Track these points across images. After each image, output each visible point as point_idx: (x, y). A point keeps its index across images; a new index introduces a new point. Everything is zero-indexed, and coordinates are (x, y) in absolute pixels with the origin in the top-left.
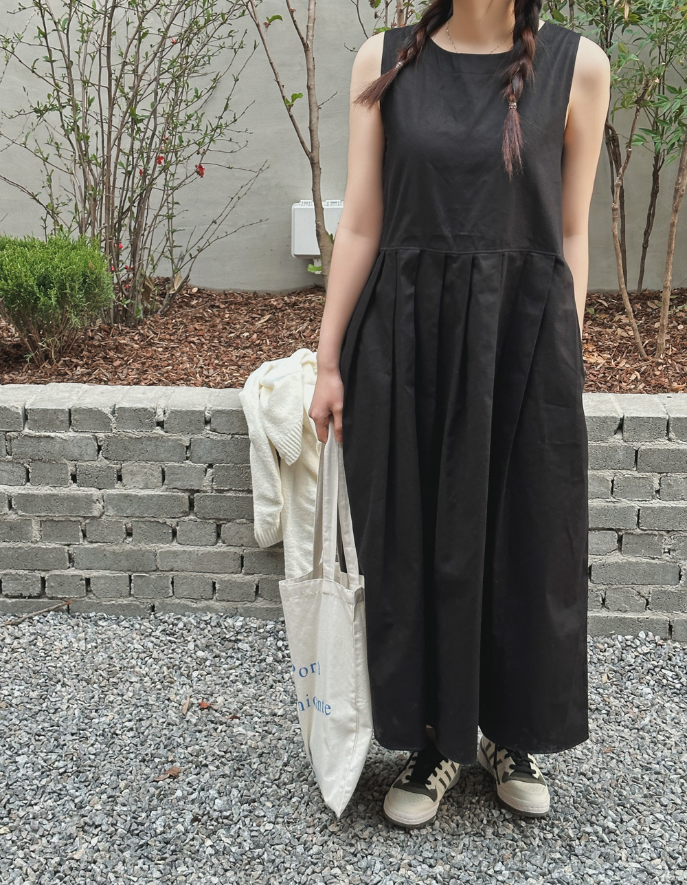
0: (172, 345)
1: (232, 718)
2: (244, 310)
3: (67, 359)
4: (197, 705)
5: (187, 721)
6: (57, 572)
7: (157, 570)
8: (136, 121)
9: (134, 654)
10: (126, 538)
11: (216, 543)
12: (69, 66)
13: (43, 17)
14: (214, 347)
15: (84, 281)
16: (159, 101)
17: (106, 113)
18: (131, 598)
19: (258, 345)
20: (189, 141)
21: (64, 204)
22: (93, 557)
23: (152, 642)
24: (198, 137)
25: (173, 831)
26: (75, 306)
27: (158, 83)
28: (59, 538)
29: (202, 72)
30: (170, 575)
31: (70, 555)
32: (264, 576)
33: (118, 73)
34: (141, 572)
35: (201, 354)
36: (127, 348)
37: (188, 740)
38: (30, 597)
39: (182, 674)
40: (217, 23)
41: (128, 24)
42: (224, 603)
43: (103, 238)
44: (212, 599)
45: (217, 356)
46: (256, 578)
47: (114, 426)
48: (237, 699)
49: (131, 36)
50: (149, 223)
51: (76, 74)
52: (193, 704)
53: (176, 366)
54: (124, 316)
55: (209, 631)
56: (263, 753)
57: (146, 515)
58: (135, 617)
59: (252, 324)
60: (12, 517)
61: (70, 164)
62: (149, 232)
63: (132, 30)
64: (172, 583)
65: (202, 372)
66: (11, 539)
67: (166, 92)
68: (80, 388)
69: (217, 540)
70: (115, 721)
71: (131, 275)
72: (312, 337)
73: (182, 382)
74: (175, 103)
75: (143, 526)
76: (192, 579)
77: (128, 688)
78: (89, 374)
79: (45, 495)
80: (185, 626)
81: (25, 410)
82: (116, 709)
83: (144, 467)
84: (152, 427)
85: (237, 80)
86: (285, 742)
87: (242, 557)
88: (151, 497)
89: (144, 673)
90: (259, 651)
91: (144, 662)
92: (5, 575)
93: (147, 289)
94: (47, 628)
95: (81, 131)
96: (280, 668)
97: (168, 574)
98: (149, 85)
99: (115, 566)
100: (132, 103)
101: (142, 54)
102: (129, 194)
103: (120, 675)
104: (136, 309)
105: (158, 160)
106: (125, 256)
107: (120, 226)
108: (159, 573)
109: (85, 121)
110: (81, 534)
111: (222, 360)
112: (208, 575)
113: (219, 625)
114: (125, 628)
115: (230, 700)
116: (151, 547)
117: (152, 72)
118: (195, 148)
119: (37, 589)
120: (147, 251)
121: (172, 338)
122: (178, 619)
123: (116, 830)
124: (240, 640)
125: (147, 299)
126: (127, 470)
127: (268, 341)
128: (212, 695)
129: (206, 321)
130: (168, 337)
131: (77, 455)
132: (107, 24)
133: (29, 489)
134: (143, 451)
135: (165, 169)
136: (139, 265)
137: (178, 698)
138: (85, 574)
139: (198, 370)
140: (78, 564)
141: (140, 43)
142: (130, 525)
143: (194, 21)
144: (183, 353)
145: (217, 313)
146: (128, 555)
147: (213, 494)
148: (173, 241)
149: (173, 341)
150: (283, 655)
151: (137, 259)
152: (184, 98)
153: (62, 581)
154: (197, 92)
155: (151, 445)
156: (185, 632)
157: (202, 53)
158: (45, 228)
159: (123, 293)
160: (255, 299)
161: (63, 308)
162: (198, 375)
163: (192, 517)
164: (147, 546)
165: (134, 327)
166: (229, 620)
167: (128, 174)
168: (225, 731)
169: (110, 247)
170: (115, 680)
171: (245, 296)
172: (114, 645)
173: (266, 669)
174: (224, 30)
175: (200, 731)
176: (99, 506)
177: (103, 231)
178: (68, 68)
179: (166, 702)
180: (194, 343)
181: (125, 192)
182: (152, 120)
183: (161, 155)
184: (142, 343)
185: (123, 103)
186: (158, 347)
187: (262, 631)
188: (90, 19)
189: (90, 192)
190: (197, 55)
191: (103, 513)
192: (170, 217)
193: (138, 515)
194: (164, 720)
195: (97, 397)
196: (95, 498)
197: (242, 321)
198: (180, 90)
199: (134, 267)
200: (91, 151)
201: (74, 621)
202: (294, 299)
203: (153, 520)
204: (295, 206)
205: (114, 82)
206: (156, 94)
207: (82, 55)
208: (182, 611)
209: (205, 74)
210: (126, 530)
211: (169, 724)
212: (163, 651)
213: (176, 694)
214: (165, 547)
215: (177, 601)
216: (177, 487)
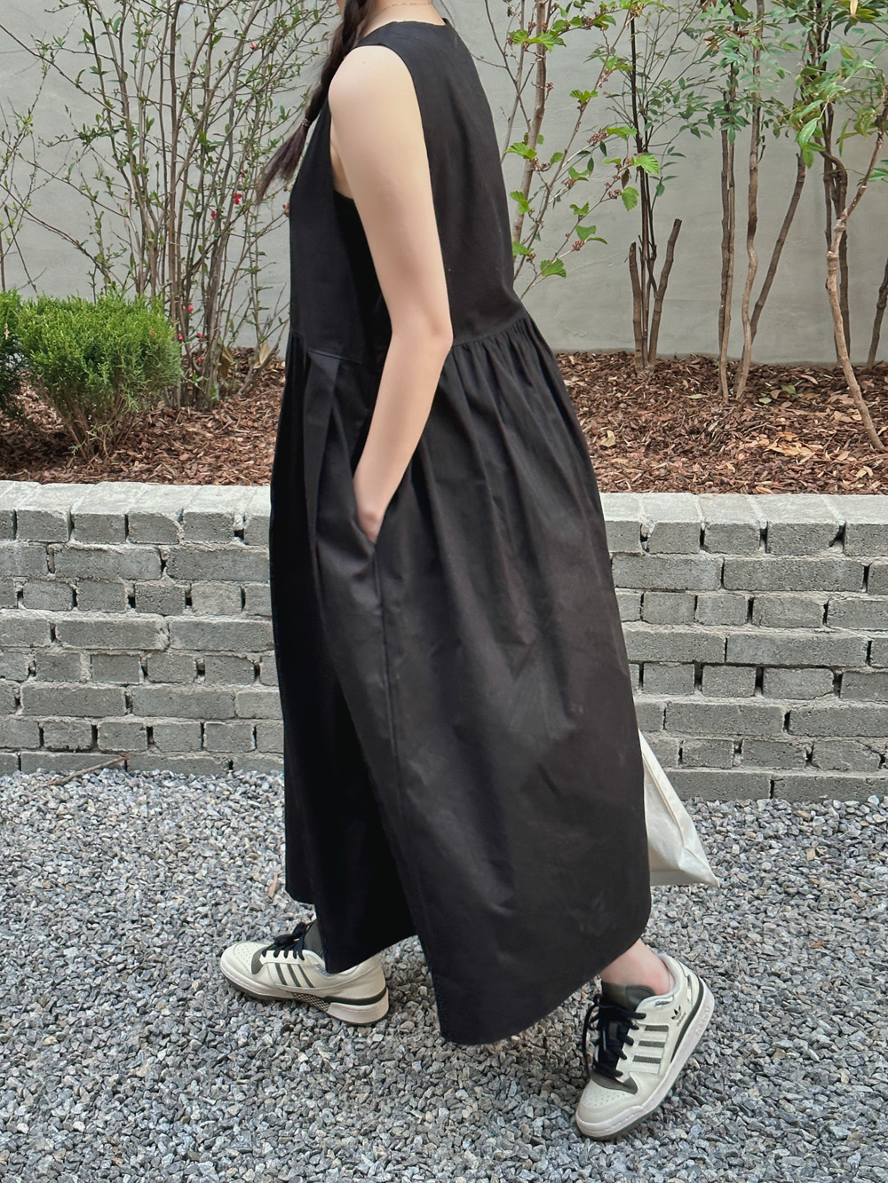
0: (256, 433)
3: (122, 451)
5: (275, 906)
6: (112, 720)
7: (236, 717)
8: (206, 149)
9: (208, 822)
10: (196, 678)
12: (122, 79)
13: (90, 16)
15: (144, 354)
16: (236, 123)
17: (169, 139)
18: (203, 753)
21: (117, 255)
22: (156, 701)
23: (230, 807)
25: (259, 1043)
26: (133, 385)
27: (235, 101)
28: (114, 676)
29: (289, 85)
30: (252, 723)
31: (127, 698)
33: (184, 88)
34: (216, 719)
36: (197, 438)
38: (78, 750)
39: (267, 848)
40: (308, 23)
41: (196, 25)
43: (167, 298)
47: (182, 536)
49: (200, 41)
50: (227, 280)
51: (131, 90)
53: (258, 461)
54: (195, 397)
57: (222, 648)
58: (208, 776)
60: (56, 650)
61: (124, 205)
62: (228, 291)
63: (202, 33)
64: (255, 733)
66: (54, 678)
67: (245, 111)
68: (139, 488)
70: (185, 905)
71: (204, 346)
74: (256, 125)
75: (218, 661)
77: (201, 865)
78: (150, 471)
79: (96, 623)
80: (270, 787)
81: (71, 516)
82: (186, 891)
83: (219, 588)
84: (228, 538)
88: (228, 626)
89: (221, 845)
91: (220, 832)
92: (48, 722)
93: (225, 363)
94: (99, 789)
95: (138, 162)
97: (249, 722)
98: (223, 102)
99: (183, 712)
100: (202, 126)
101: (214, 64)
102: (200, 242)
103: (190, 848)
104: (210, 388)
105: (235, 198)
106: (196, 321)
107: (190, 283)
108: (238, 721)
109: (142, 151)
110: (141, 672)
114: (197, 789)
116: (229, 688)
117: (226, 86)
119: (86, 742)
120: (225, 315)
121: (256, 425)
122: (263, 779)
123: (189, 1041)
125: (225, 376)
126: (198, 591)
130: (250, 423)
131: (135, 573)
132: (170, 26)
133: (77, 615)
134: (217, 568)
135: (244, 211)
136: (215, 332)
137: (263, 877)
138: (147, 722)
140: (138, 709)
141: (211, 49)
142: (201, 661)
143: (280, 21)
144: (269, 444)
146: (199, 698)
148: (258, 302)
149: (256, 428)
151: (213, 325)
152: (267, 120)
153: (118, 730)
154: (283, 111)
155: (227, 560)
156: (272, 796)
157: (289, 61)
158: (94, 286)
159: (194, 368)
161: (116, 387)
164: (222, 687)
165: (208, 411)
167: (197, 216)
169: (177, 309)
170: (184, 854)
172: (183, 811)
174: (317, 32)
176: (164, 636)
177: (167, 289)
178: (122, 81)
179: (249, 882)
181: (193, 240)
182: (227, 148)
183: (239, 192)
184: (217, 432)
185: (190, 127)
186: (237, 437)
188: (149, 19)
189: (150, 240)
190: (283, 64)
191: (168, 646)
192: (254, 271)
193: (211, 648)
194: (246, 904)
195: (159, 500)
196: (158, 627)
198: (262, 108)
199: (209, 335)
200: (151, 188)
201: (132, 782)
203: (230, 654)
205: (178, 100)
206: (232, 114)
207: (139, 65)
208: (266, 769)
209: (293, 89)
210: (197, 667)
211: (252, 910)
212: (244, 818)
213: (261, 873)
214: (246, 688)
215: (261, 756)
216: (260, 613)
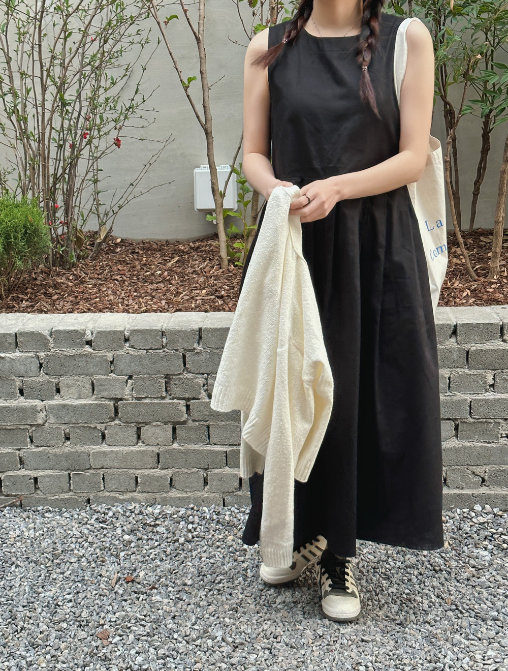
0: (100, 282)
1: (152, 589)
2: (158, 255)
3: (14, 295)
4: (123, 579)
5: (115, 593)
6: (11, 473)
7: (91, 468)
8: (64, 104)
9: (73, 539)
10: (65, 442)
11: (137, 443)
12: (8, 61)
14: (133, 283)
15: (26, 232)
16: (83, 88)
17: (39, 98)
18: (71, 493)
19: (168, 280)
20: (108, 118)
21: (9, 173)
22: (39, 459)
23: (88, 529)
24: (115, 116)
26: (19, 252)
27: (82, 74)
28: (11, 444)
29: (116, 63)
30: (101, 472)
31: (20, 458)
32: (176, 470)
33: (48, 65)
34: (78, 470)
35: (123, 288)
36: (64, 286)
37: (115, 608)
39: (112, 555)
40: (127, 24)
41: (54, 25)
42: (145, 495)
43: (41, 199)
44: (135, 491)
45: (136, 289)
46: (169, 472)
47: (52, 346)
48: (155, 573)
49: (57, 36)
51: (14, 66)
52: (120, 578)
53: (102, 298)
54: (61, 261)
55: (133, 518)
56: (175, 616)
57: (81, 421)
58: (74, 509)
59: (165, 265)
61: (14, 142)
62: (78, 193)
63: (58, 30)
64: (103, 479)
65: (123, 302)
67: (88, 80)
68: (25, 317)
69: (138, 441)
70: (57, 594)
71: (65, 229)
72: (211, 272)
73: (107, 310)
74: (96, 90)
75: (78, 431)
76: (119, 475)
77: (68, 568)
78: (33, 306)
80: (114, 514)
82: (58, 585)
83: (77, 381)
84: (82, 346)
85: (144, 69)
86: (193, 606)
87: (158, 455)
88: (84, 406)
89: (82, 554)
90: (173, 534)
91: (81, 545)
93: (79, 239)
94: (3, 520)
95: (20, 114)
96: (190, 547)
97: (99, 471)
98: (75, 76)
99: (57, 466)
100: (61, 89)
101: (67, 50)
102: (62, 163)
103: (62, 557)
104: (70, 254)
105: (84, 136)
106: (60, 214)
107: (55, 189)
108: (92, 471)
109: (25, 106)
110: (28, 440)
111: (139, 292)
112: (131, 471)
113: (141, 513)
114: (66, 518)
115: (150, 574)
116: (85, 448)
117: (76, 62)
118: (113, 124)
120: (77, 209)
121: (100, 277)
122: (109, 509)
124: (158, 525)
125: (79, 247)
126: (64, 383)
127: (176, 277)
128: (135, 570)
129: (128, 264)
130: (96, 276)
131: (23, 372)
132: (37, 26)
134: (76, 367)
135: (89, 143)
136: (71, 218)
137: (108, 573)
138: (33, 474)
139: (120, 300)
140: (27, 465)
141: (65, 41)
142: (67, 431)
143: (109, 24)
144: (108, 288)
145: (136, 257)
146: (67, 456)
147: (133, 401)
148: (99, 200)
149: (100, 279)
150: (192, 536)
151: (70, 214)
152: (102, 85)
153: (15, 480)
154: (112, 79)
155: (82, 360)
156: (114, 520)
159: (59, 242)
160: (167, 246)
161: (9, 253)
162: (120, 305)
163: (117, 422)
164: (81, 448)
165: (69, 269)
166: (149, 508)
167: (60, 147)
168: (145, 600)
169: (48, 206)
170: (58, 561)
171: (159, 244)
172: (57, 532)
173: (179, 547)
174: (133, 29)
175: (125, 600)
176: (43, 415)
177: (42, 193)
178: (8, 63)
179: (99, 577)
180: (117, 280)
181: (58, 162)
182: (78, 104)
183: (86, 132)
184: (76, 282)
185: (52, 89)
186: (88, 284)
187: (175, 516)
188: (25, 24)
189: (30, 162)
191: (46, 421)
192: (96, 182)
193: (74, 421)
194: (97, 592)
195: (38, 323)
196: (39, 409)
197: (156, 263)
198: (99, 78)
199: (67, 221)
200: (30, 130)
201: (24, 515)
202: (197, 244)
203: (86, 425)
204: (197, 170)
205: (45, 73)
206: (80, 82)
207: (19, 53)
208: (112, 502)
209: (118, 65)
210: (65, 435)
211: (100, 595)
212: (96, 536)
213: (107, 571)
214: (97, 448)
215: (108, 494)
216: (105, 396)
